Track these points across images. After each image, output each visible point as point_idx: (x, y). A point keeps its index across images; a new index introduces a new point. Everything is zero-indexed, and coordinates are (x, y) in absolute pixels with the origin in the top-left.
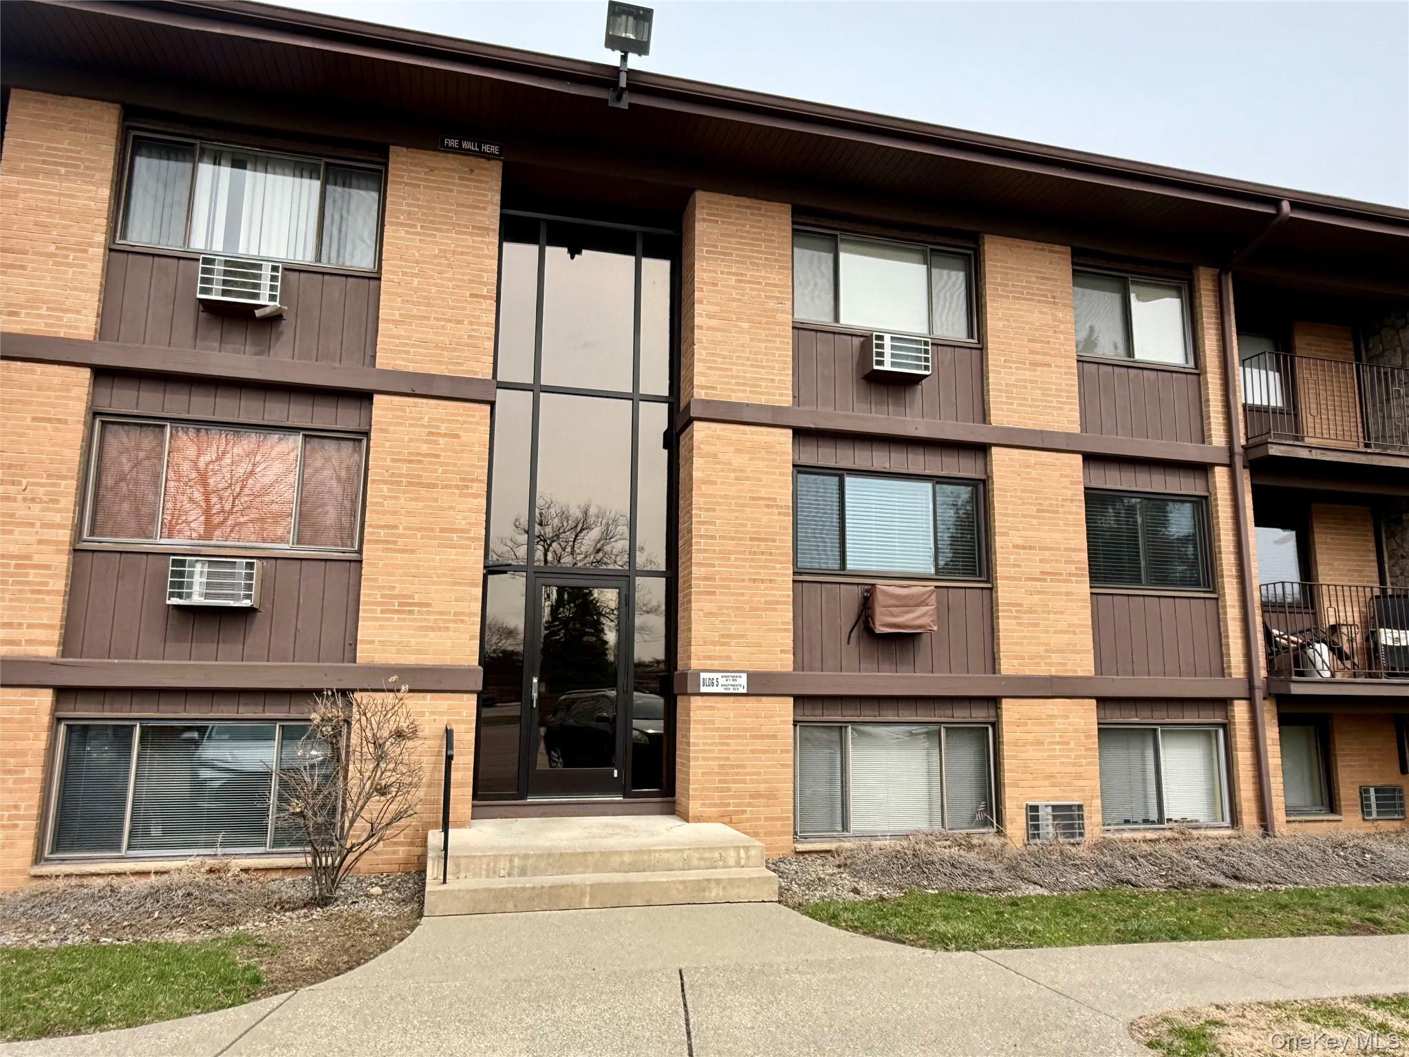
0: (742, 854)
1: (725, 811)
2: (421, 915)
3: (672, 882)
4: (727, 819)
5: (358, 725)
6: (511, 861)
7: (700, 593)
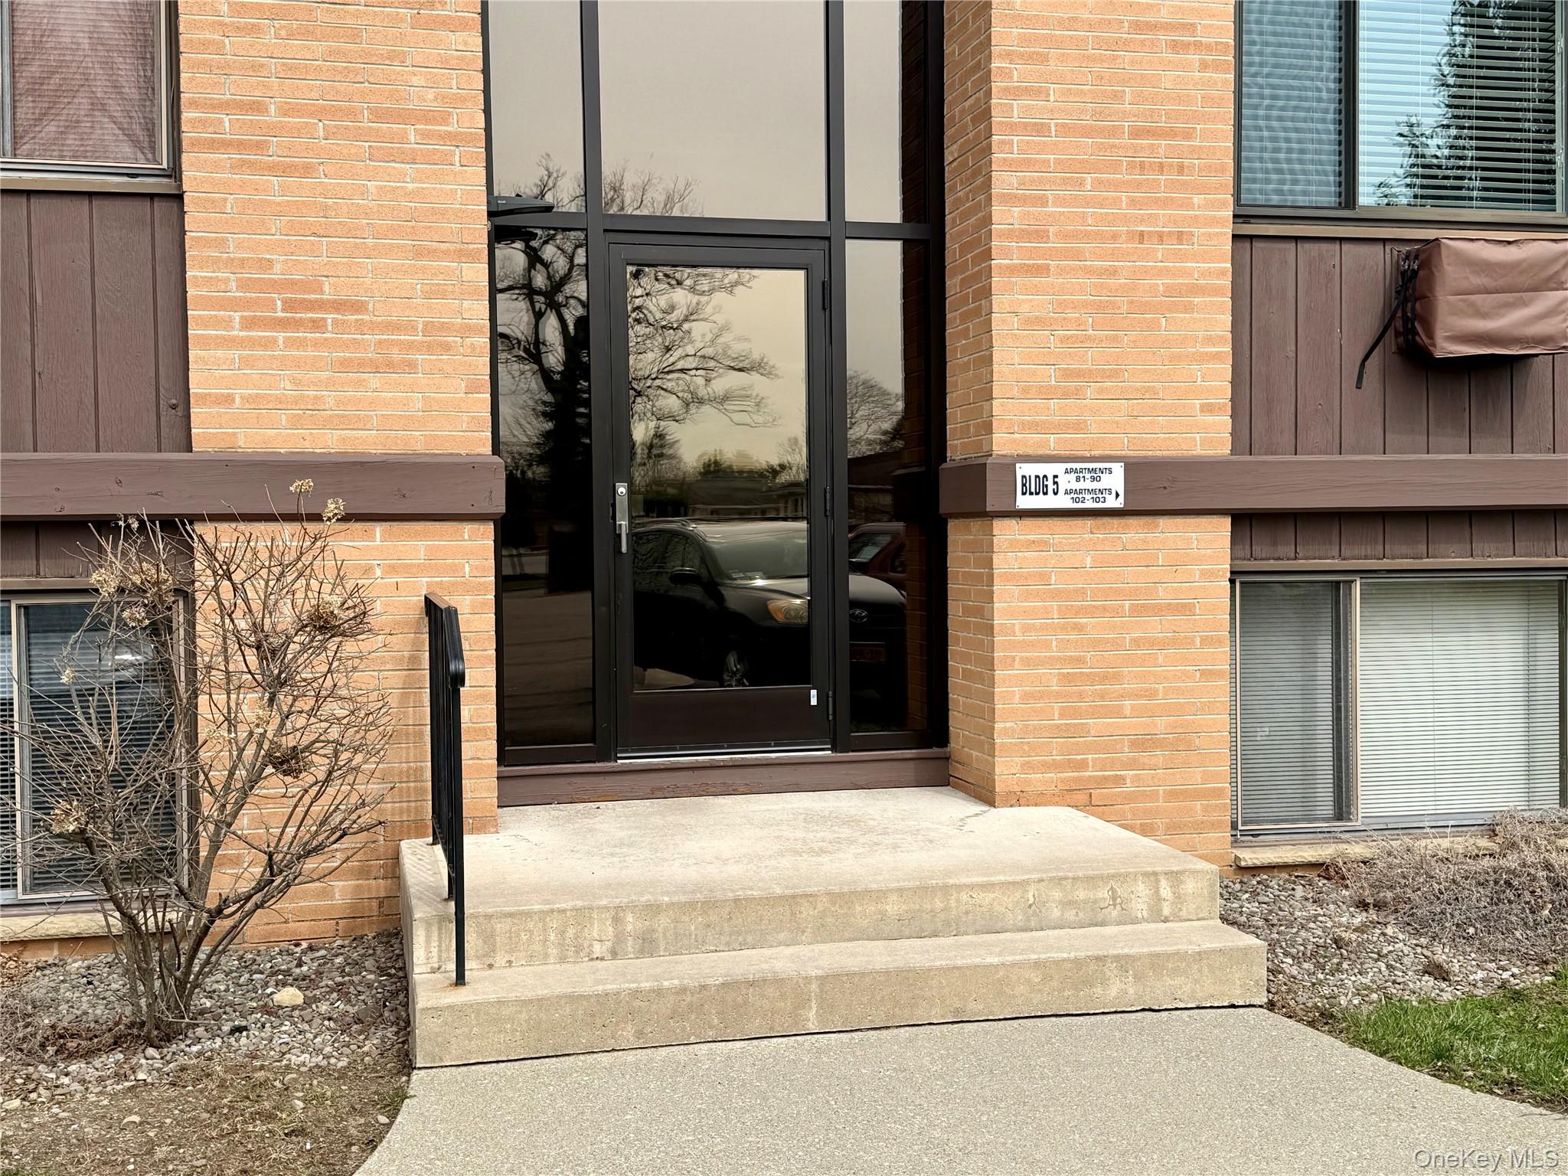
0: (1166, 891)
1: (1076, 780)
2: (407, 1065)
3: (1014, 965)
4: (1082, 797)
5: (212, 602)
6: (617, 920)
7: (1013, 270)
